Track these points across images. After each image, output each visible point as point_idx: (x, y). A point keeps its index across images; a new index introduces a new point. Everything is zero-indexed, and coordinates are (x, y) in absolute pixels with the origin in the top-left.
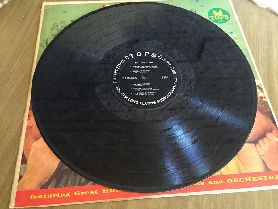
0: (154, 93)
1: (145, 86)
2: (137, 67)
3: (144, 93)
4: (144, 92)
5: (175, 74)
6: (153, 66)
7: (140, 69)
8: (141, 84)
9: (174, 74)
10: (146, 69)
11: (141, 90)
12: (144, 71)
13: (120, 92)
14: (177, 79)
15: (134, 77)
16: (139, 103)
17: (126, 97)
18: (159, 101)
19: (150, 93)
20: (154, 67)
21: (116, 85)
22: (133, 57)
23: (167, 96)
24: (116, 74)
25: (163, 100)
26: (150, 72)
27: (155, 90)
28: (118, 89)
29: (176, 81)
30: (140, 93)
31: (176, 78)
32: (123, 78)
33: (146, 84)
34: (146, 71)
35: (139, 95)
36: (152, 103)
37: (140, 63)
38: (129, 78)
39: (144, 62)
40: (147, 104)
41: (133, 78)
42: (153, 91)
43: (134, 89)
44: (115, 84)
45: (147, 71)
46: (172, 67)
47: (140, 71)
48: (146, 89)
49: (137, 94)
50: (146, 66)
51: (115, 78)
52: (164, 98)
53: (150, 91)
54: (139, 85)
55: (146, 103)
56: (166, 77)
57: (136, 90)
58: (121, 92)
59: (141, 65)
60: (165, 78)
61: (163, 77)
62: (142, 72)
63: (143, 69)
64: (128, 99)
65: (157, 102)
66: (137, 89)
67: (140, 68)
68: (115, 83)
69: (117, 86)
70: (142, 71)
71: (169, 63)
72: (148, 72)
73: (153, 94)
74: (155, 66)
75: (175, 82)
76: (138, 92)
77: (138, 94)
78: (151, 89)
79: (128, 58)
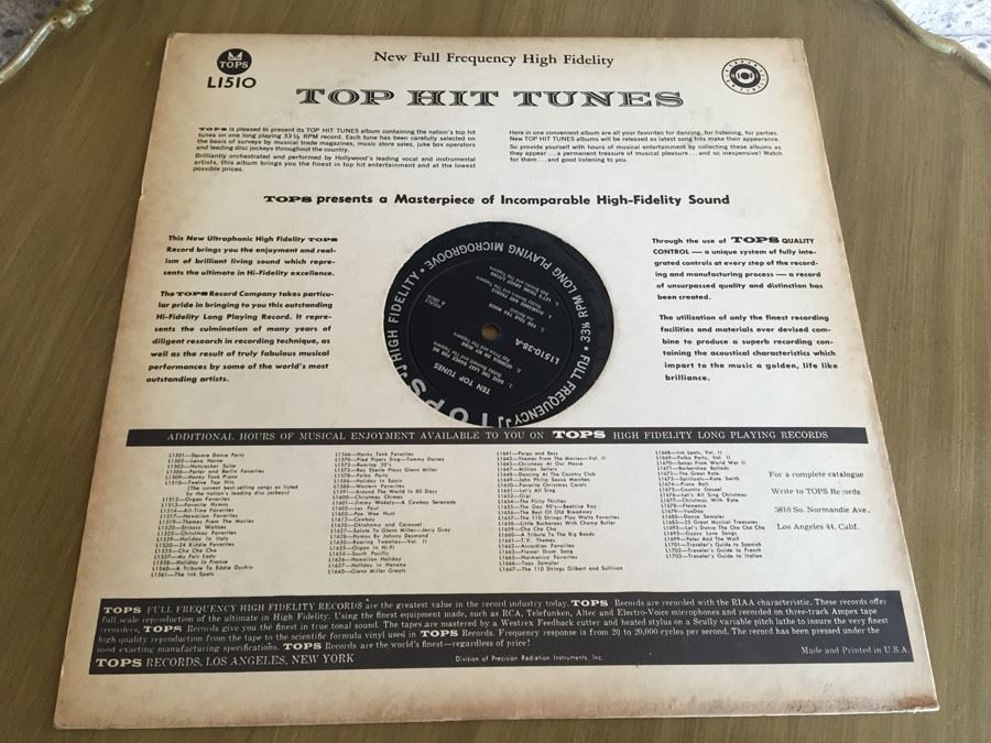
0: (496, 273)
1: (506, 304)
2: (492, 375)
3: (522, 288)
4: (520, 292)
5: (399, 296)
6: (443, 353)
7: (490, 364)
8: (514, 315)
9: (402, 297)
10: (471, 354)
11: (525, 300)
12: (481, 352)
13: (587, 325)
14: (407, 280)
15: (521, 346)
16: (552, 268)
17: (578, 300)
18: (499, 247)
19: (507, 279)
20: (442, 350)
21: (586, 348)
22: (485, 416)
23: (467, 248)
24: (567, 386)
25: (486, 246)
26: (465, 339)
27: (488, 282)
28: (586, 335)
29: (415, 276)
30: (532, 293)
31: (408, 285)
32: (555, 360)
33: (500, 310)
34: (475, 349)
35: (538, 290)
36: (520, 252)
37: (475, 385)
38: (538, 352)
39: (461, 379)
40: (533, 256)
41: (526, 346)
42: (494, 280)
43: (542, 313)
44: (586, 353)
45: (472, 348)
46: (393, 321)
47: (493, 356)
48: (510, 295)
49: (543, 295)
50: (465, 364)
51: (578, 373)
52: (479, 247)
53: (504, 284)
54: (521, 318)
55: (536, 259)
56: (433, 301)
57: (540, 307)
58: (584, 320)
59: (477, 377)
60: (435, 299)
61: (440, 303)
62: (488, 352)
63: (481, 359)
64: (575, 294)
65: (506, 248)
66: (534, 309)
67: (485, 368)
68: (585, 358)
69: (585, 343)
70: (486, 355)
71: (393, 339)
72: (470, 344)
73: (501, 272)
74: (438, 350)
75: (418, 273)
76: (536, 299)
77: (539, 293)
78: (498, 291)
79: (501, 418)
